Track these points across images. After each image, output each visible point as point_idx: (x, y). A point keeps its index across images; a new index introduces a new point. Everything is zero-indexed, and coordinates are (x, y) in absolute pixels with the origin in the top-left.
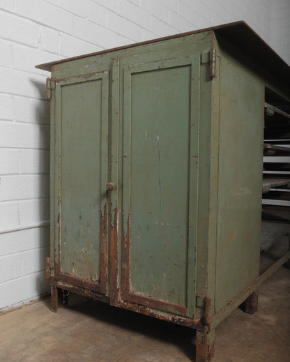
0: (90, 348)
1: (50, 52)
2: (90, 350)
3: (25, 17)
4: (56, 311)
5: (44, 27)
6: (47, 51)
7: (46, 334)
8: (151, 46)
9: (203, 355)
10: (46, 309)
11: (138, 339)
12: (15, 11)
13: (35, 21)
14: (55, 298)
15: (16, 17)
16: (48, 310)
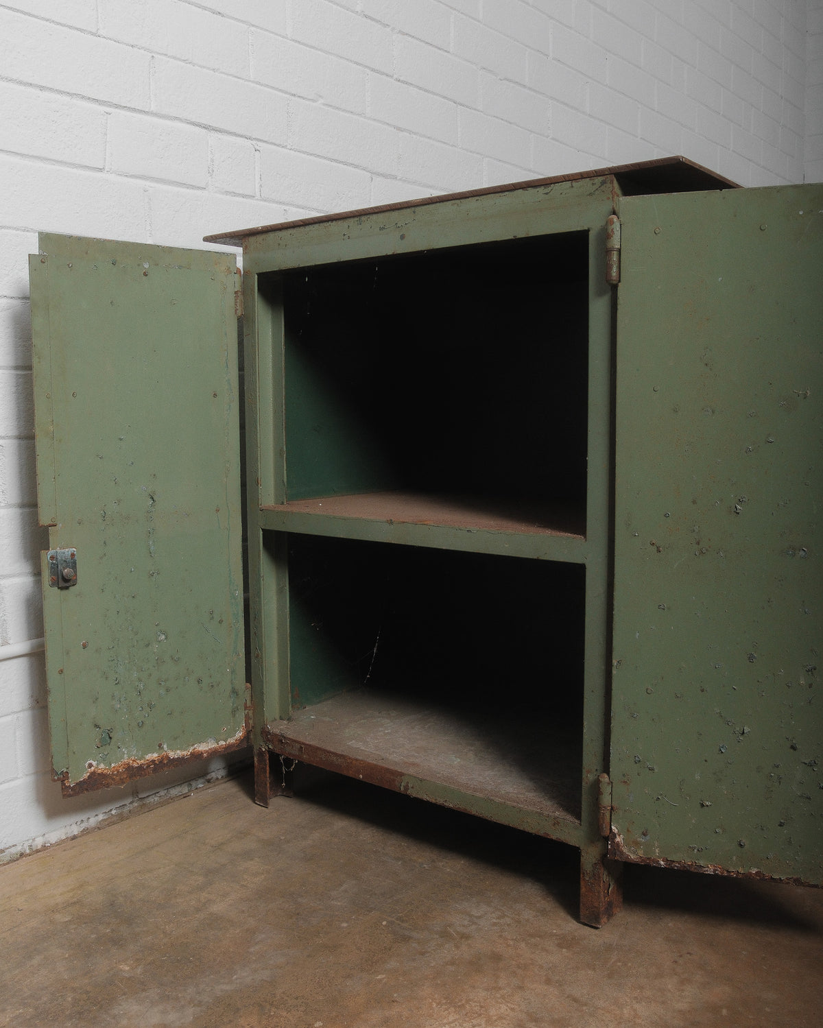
0: (345, 886)
1: (235, 194)
2: (346, 891)
3: (176, 118)
4: (265, 804)
5: (219, 135)
6: (227, 193)
7: (247, 855)
8: (471, 203)
9: (596, 904)
10: (244, 799)
11: (452, 867)
12: (153, 108)
13: (199, 125)
14: (264, 776)
15: (155, 120)
16: (249, 801)
